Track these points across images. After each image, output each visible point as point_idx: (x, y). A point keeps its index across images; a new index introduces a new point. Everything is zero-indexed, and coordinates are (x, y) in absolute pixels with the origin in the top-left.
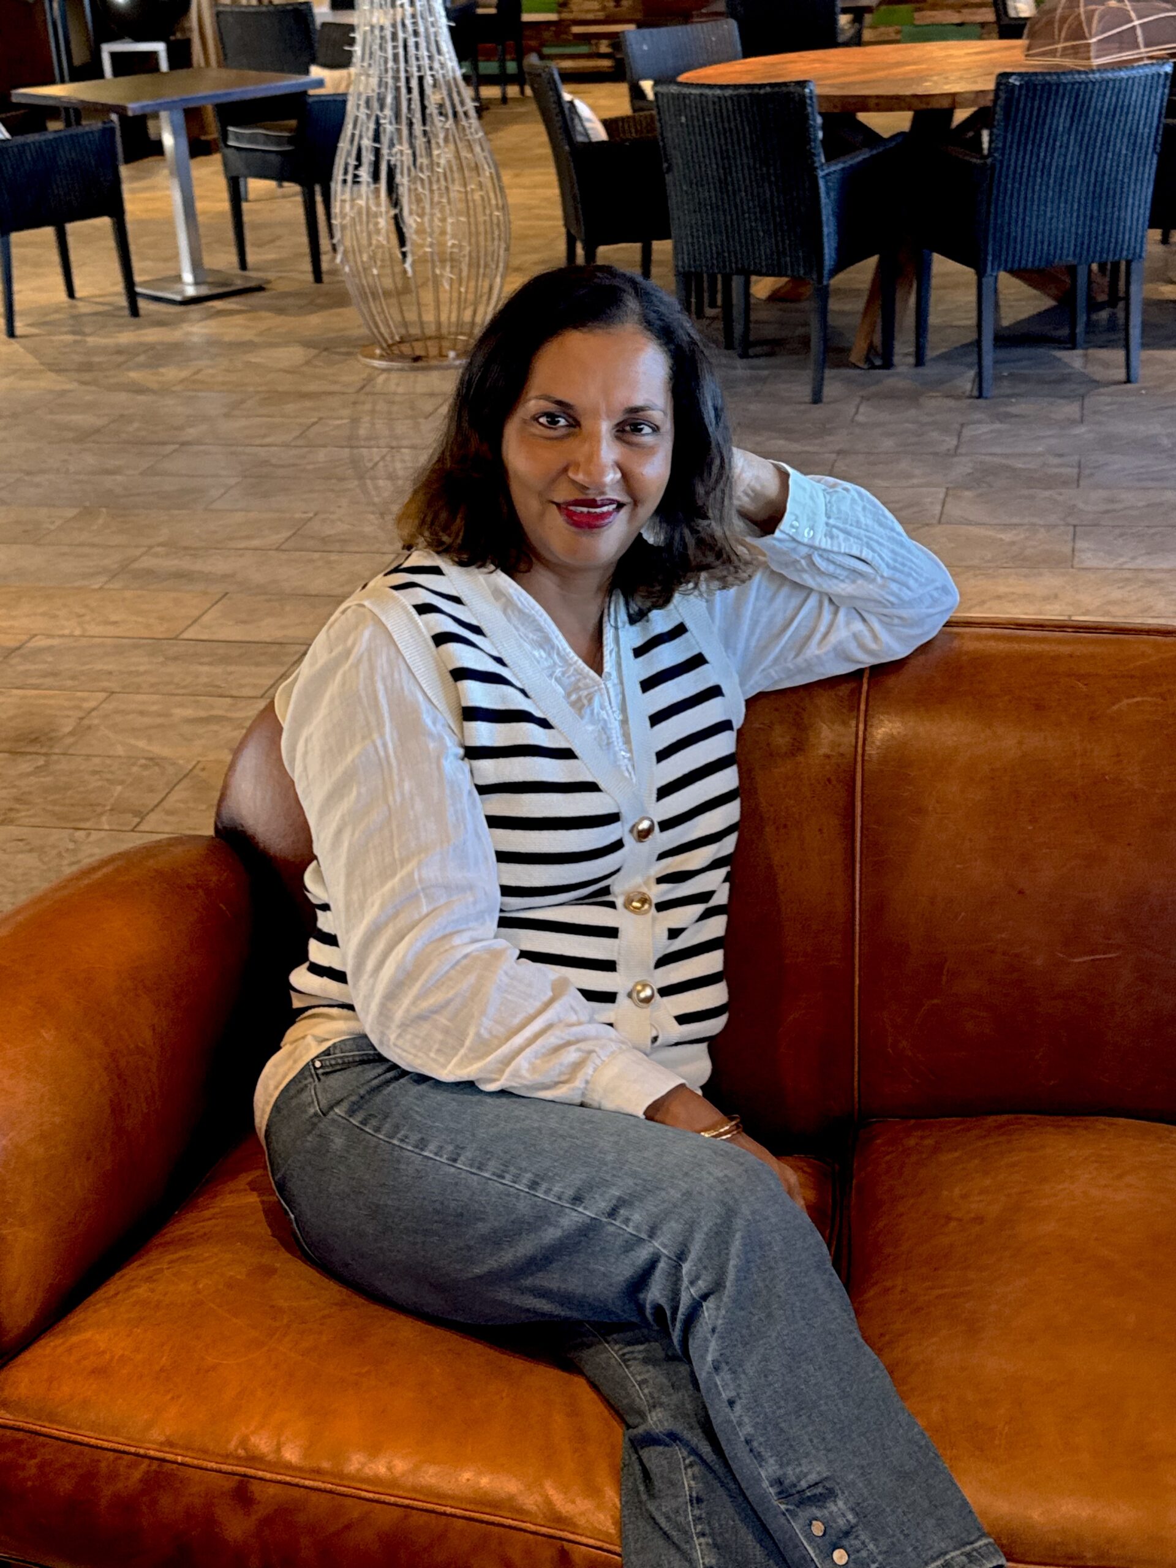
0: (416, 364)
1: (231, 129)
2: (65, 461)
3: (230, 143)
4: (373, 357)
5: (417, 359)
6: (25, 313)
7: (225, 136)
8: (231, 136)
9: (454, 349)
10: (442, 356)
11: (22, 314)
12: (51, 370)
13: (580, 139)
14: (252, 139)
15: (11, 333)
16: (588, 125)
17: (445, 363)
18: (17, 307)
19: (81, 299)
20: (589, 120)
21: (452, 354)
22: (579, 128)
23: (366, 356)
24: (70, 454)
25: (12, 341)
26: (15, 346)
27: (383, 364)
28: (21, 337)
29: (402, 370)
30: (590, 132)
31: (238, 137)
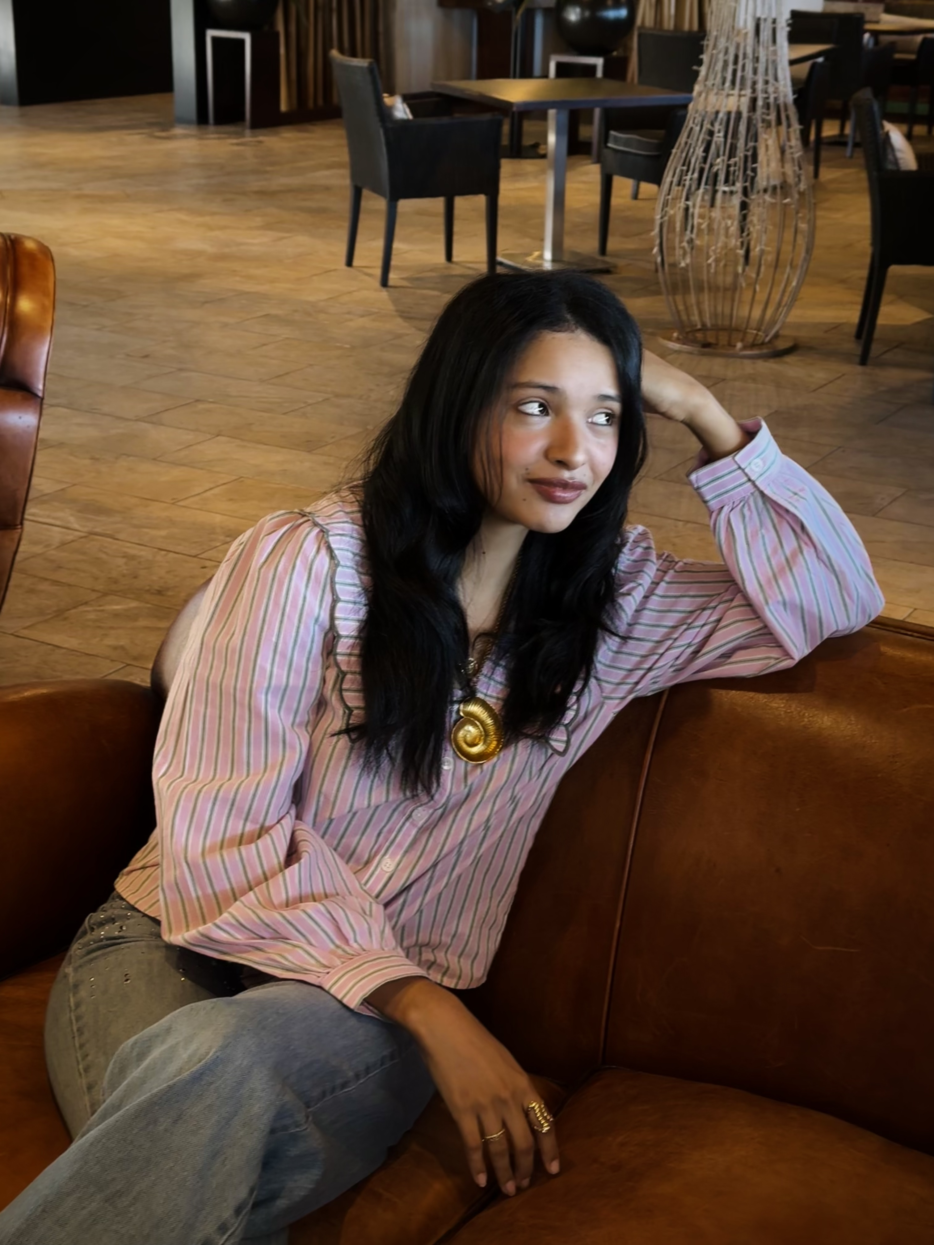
0: (706, 350)
1: (613, 133)
2: (371, 390)
3: (610, 145)
4: (670, 339)
5: (706, 345)
6: (399, 268)
7: (605, 138)
8: (611, 139)
9: (742, 340)
10: (732, 345)
11: (398, 268)
12: (401, 316)
13: (890, 167)
14: (627, 143)
15: (384, 283)
16: (899, 155)
17: (731, 352)
18: (393, 263)
19: (457, 263)
20: (900, 151)
21: (739, 345)
22: (890, 157)
23: (665, 338)
24: (378, 385)
25: (384, 289)
26: (384, 294)
27: (676, 346)
28: (391, 287)
29: (691, 353)
30: (901, 162)
31: (617, 140)
